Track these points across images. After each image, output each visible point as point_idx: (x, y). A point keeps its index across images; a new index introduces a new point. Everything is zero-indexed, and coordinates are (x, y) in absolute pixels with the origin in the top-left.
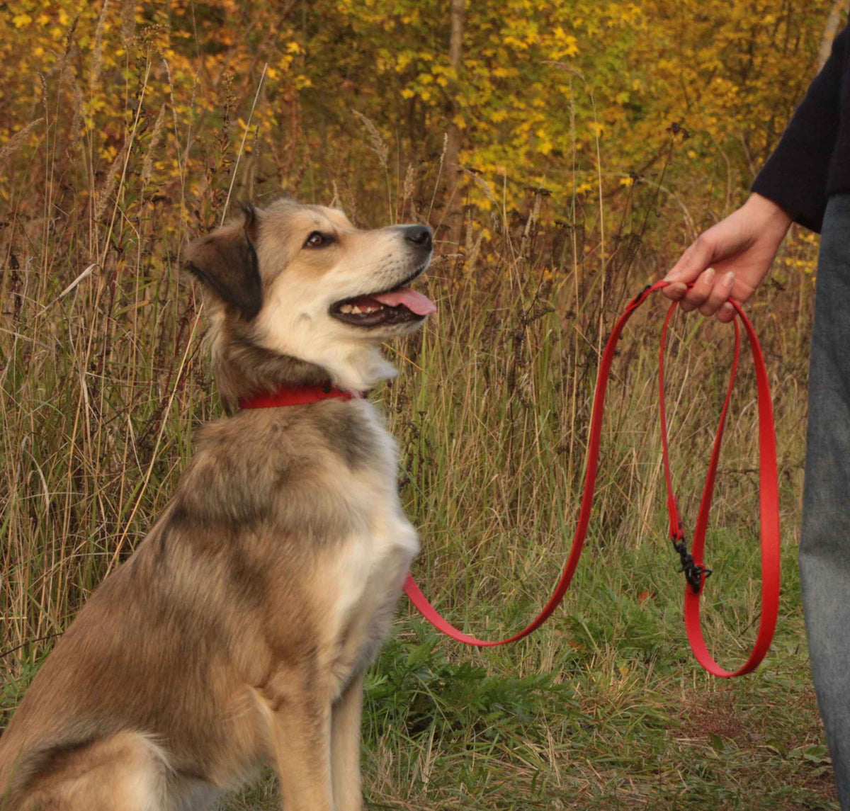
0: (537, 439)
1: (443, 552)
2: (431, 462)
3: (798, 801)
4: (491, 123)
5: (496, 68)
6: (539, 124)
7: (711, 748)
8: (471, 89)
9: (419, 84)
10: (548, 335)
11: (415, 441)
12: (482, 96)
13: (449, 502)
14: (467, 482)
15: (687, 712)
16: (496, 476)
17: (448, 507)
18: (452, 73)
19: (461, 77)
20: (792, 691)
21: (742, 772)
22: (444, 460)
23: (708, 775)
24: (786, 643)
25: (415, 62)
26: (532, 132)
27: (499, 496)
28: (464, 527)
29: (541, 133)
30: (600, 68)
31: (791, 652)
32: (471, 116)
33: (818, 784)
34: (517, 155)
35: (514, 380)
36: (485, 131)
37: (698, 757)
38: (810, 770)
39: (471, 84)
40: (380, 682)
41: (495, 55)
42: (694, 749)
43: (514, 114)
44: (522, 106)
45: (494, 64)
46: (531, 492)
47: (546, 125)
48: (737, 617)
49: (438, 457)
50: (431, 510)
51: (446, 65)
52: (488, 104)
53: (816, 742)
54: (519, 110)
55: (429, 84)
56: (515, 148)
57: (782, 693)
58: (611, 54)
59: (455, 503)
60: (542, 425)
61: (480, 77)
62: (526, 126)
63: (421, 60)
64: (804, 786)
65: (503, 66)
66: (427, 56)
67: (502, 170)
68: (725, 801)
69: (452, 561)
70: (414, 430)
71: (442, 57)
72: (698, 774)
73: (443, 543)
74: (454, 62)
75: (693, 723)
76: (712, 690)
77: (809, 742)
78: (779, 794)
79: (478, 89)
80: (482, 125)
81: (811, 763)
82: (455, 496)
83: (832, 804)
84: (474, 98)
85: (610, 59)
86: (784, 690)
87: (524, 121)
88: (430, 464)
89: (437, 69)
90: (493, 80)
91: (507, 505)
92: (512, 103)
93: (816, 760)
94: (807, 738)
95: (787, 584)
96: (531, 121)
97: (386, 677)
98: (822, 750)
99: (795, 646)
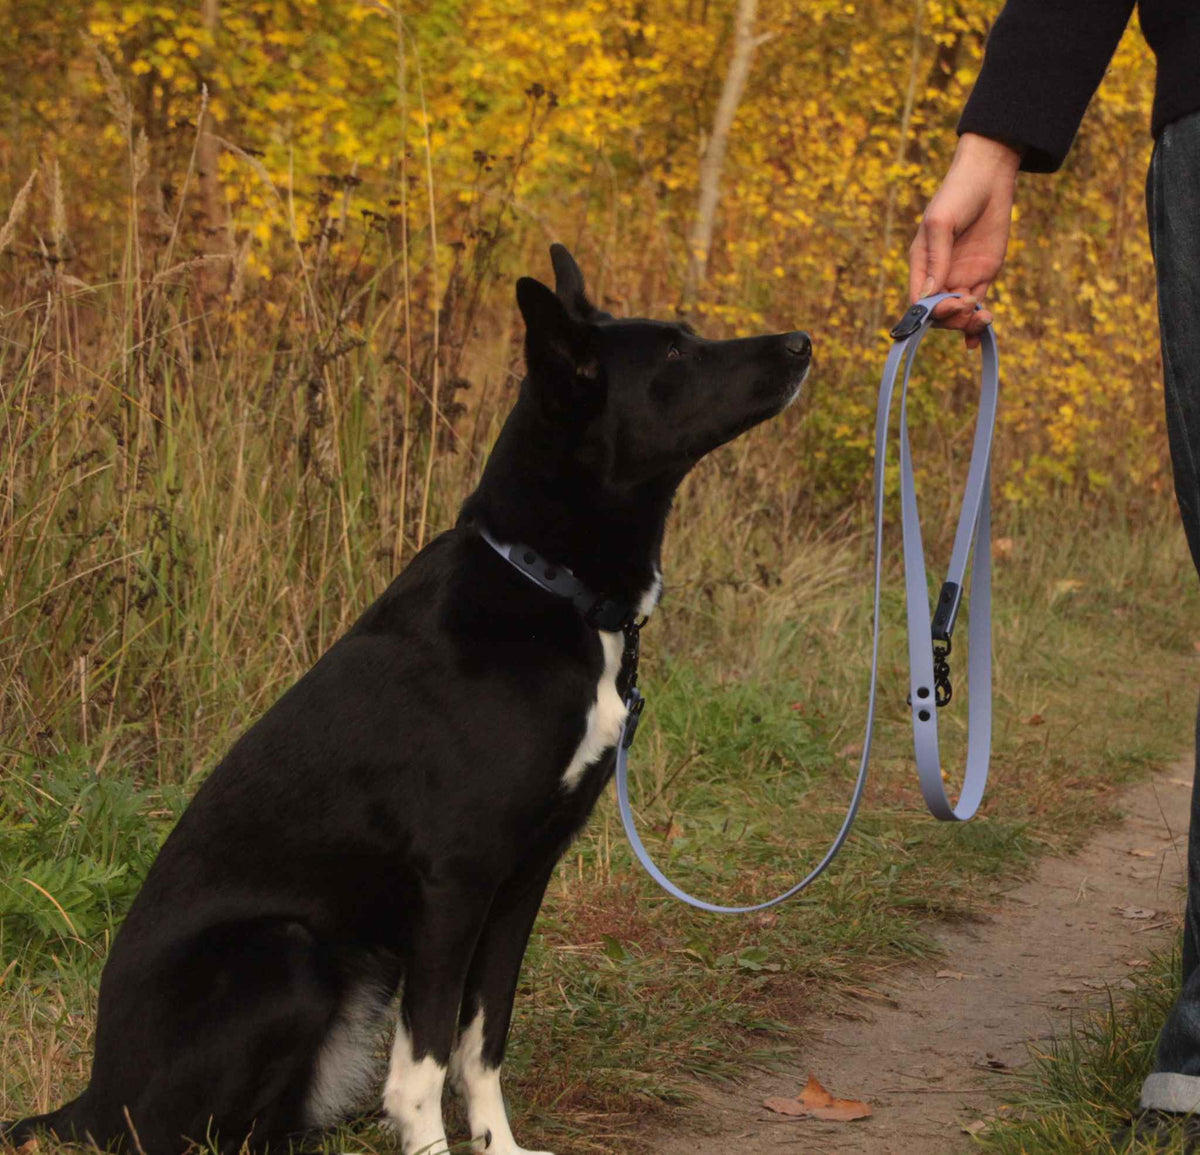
0: (345, 533)
1: (209, 698)
2: (187, 568)
3: (730, 1020)
4: (267, 111)
5: (272, 32)
6: (337, 114)
7: (606, 958)
8: (237, 63)
9: (157, 53)
10: (357, 384)
11: (162, 533)
12: (251, 74)
13: (217, 626)
14: (242, 598)
15: (571, 912)
16: (286, 589)
17: (215, 634)
18: (206, 37)
19: (219, 44)
20: (720, 880)
21: (651, 987)
22: (206, 565)
23: (602, 993)
24: (710, 819)
25: (150, 20)
26: (328, 127)
27: (291, 619)
28: (240, 664)
29: (341, 127)
30: (423, 32)
31: (718, 830)
32: (236, 102)
33: (758, 998)
34: (307, 158)
35: (308, 448)
36: (259, 124)
37: (589, 969)
38: (746, 982)
39: (236, 55)
40: (116, 873)
41: (270, 13)
42: (582, 959)
43: (302, 99)
44: (312, 87)
45: (269, 26)
46: (338, 613)
47: (348, 115)
48: (640, 785)
49: (198, 561)
50: (189, 637)
51: (197, 25)
52: (260, 85)
53: (755, 943)
54: (307, 92)
55: (172, 53)
56: (303, 148)
57: (707, 882)
58: (439, 13)
59: (225, 629)
60: (352, 515)
61: (250, 44)
62: (319, 117)
63: (158, 18)
64: (737, 1001)
65: (282, 29)
66: (167, 14)
67: (287, 179)
68: (626, 1024)
69: (223, 711)
70: (162, 517)
71: (190, 14)
72: (587, 990)
73: (208, 687)
74: (209, 22)
75: (579, 925)
76: (605, 882)
77: (745, 945)
78: (703, 1013)
79: (245, 61)
80: (254, 115)
81: (748, 971)
82: (225, 617)
83: (778, 1023)
84: (239, 75)
85: (438, 20)
86: (709, 878)
87: (316, 109)
88: (186, 572)
89: (183, 31)
90: (269, 49)
91: (302, 633)
92: (296, 83)
93: (755, 966)
94: (742, 940)
95: (710, 739)
96: (325, 109)
97: (125, 867)
98: (762, 954)
99: (723, 821)
